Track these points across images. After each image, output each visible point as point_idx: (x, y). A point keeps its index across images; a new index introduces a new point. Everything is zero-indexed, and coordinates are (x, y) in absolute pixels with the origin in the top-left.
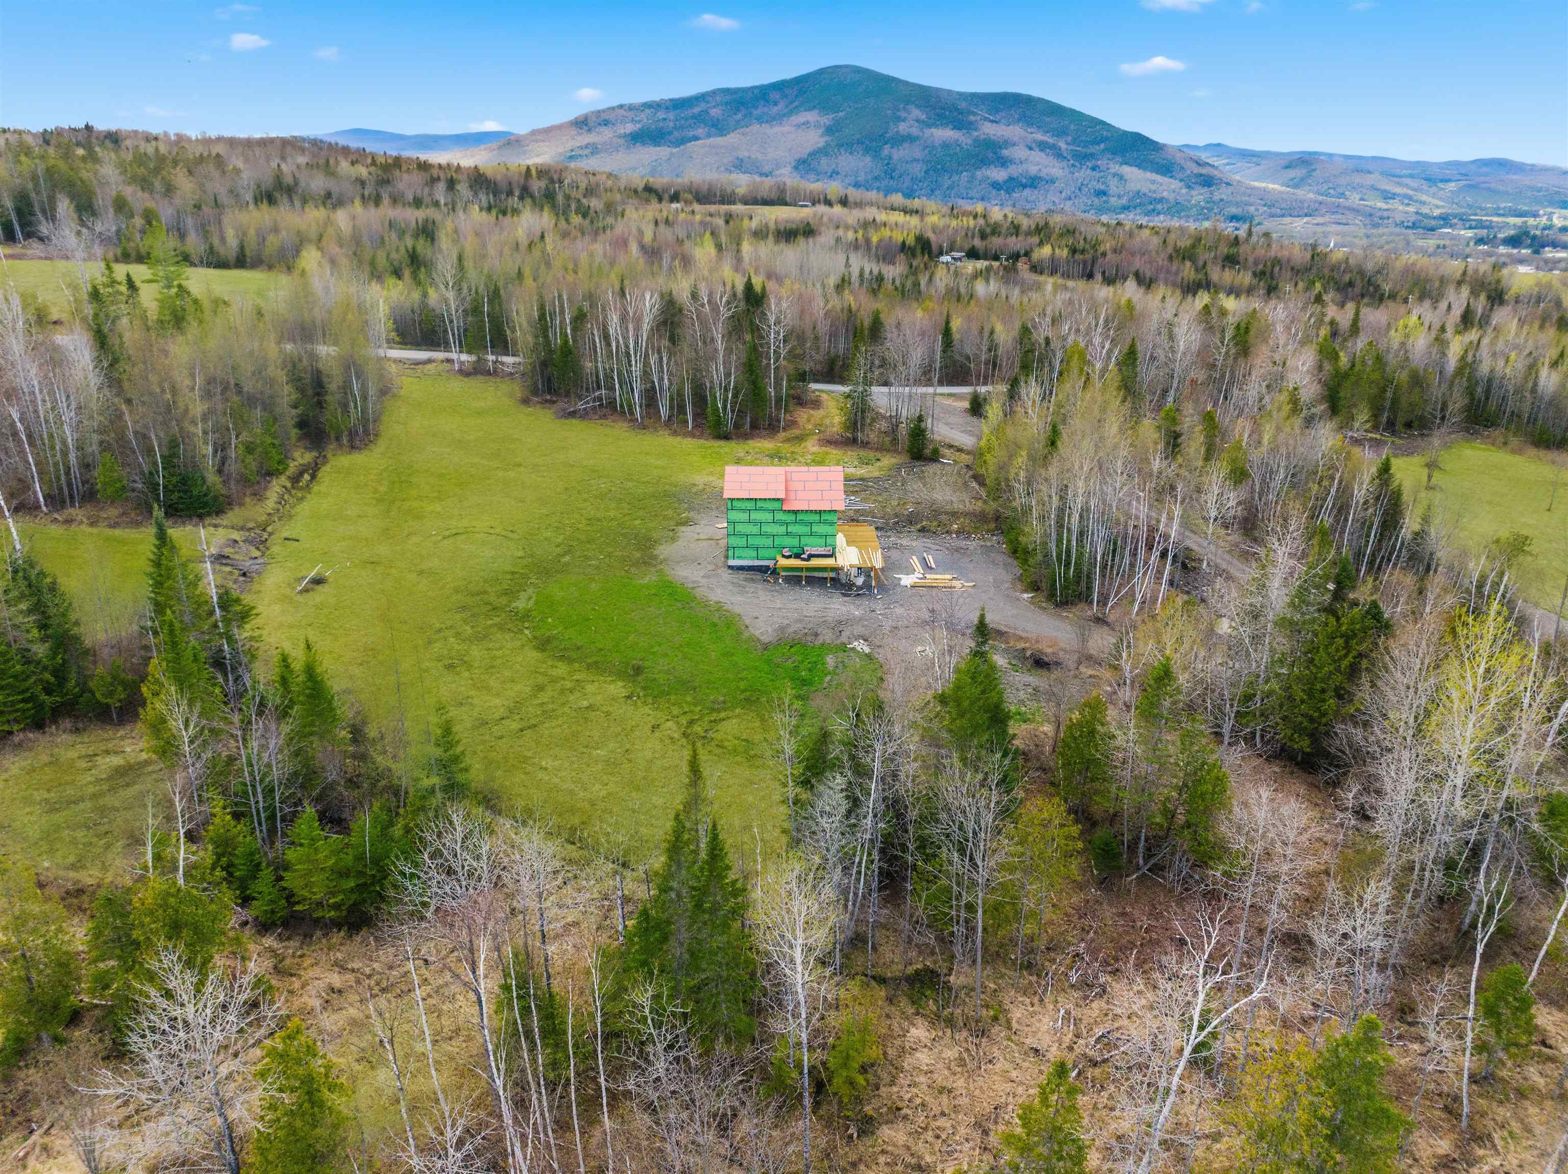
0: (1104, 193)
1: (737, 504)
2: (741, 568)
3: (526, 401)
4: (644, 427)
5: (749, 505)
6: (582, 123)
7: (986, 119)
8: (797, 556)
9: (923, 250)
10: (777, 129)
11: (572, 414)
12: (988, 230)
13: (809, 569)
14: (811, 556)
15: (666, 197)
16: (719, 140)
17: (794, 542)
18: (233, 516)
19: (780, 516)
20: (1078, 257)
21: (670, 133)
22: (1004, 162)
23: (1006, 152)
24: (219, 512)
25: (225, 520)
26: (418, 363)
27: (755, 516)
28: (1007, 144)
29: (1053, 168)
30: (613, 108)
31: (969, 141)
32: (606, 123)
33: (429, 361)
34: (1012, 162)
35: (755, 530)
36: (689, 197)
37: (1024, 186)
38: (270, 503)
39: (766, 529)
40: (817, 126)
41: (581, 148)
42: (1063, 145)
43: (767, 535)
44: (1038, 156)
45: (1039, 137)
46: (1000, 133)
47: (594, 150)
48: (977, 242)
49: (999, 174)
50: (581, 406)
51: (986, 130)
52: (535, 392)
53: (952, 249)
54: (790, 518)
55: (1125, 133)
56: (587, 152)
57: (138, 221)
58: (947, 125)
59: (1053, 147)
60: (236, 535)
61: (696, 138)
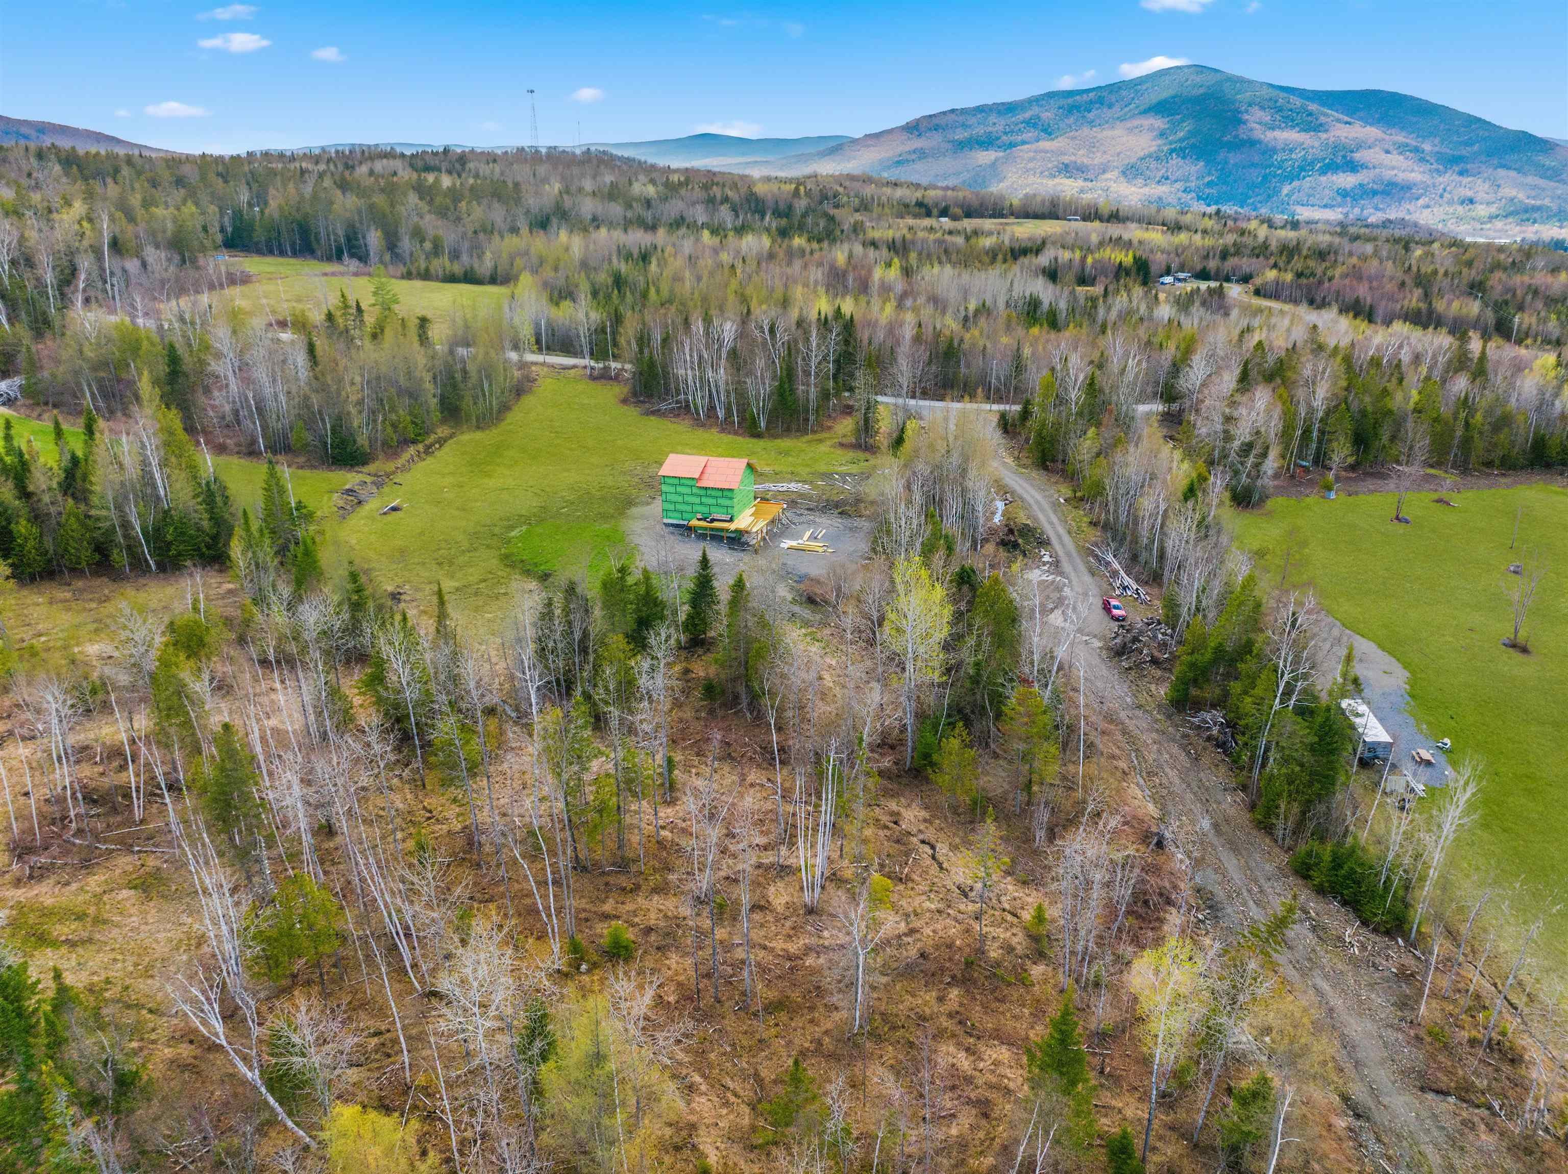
0: (1471, 201)
1: (668, 480)
2: (672, 525)
3: (625, 401)
4: (703, 425)
5: (676, 481)
6: (913, 128)
7: (1338, 121)
8: (704, 519)
9: (1139, 270)
10: (1108, 133)
11: (653, 413)
12: (1232, 250)
13: (712, 529)
14: (713, 521)
15: (935, 212)
16: (1045, 145)
17: (705, 510)
18: (372, 468)
19: (695, 490)
20: (1304, 281)
21: (998, 138)
22: (1352, 167)
23: (1357, 156)
24: (364, 463)
25: (365, 469)
26: (565, 368)
27: (679, 489)
28: (1360, 145)
29: (1415, 174)
30: (944, 113)
31: (1317, 144)
32: (936, 128)
33: (574, 367)
34: (1364, 166)
35: (680, 499)
36: (958, 211)
37: (1375, 193)
38: (400, 462)
39: (687, 499)
40: (1151, 129)
41: (909, 152)
42: (1427, 147)
43: (688, 504)
44: (1395, 159)
45: (1400, 138)
46: (1352, 135)
47: (922, 154)
48: (1212, 264)
49: (1347, 180)
50: (663, 406)
51: (1338, 133)
52: (635, 394)
53: (1182, 269)
54: (703, 492)
55: (1507, 131)
56: (914, 156)
57: (428, 245)
58: (1293, 127)
59: (1416, 150)
60: (368, 479)
61: (1024, 143)
